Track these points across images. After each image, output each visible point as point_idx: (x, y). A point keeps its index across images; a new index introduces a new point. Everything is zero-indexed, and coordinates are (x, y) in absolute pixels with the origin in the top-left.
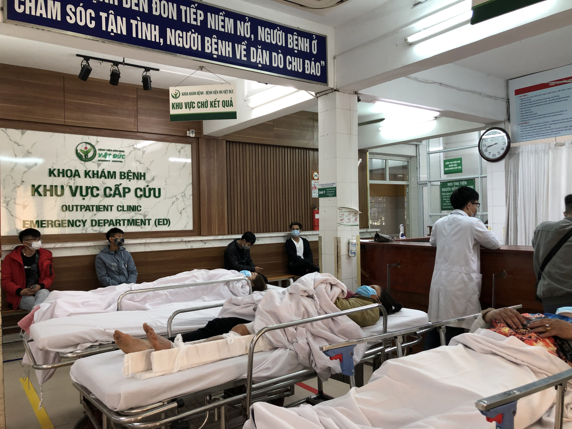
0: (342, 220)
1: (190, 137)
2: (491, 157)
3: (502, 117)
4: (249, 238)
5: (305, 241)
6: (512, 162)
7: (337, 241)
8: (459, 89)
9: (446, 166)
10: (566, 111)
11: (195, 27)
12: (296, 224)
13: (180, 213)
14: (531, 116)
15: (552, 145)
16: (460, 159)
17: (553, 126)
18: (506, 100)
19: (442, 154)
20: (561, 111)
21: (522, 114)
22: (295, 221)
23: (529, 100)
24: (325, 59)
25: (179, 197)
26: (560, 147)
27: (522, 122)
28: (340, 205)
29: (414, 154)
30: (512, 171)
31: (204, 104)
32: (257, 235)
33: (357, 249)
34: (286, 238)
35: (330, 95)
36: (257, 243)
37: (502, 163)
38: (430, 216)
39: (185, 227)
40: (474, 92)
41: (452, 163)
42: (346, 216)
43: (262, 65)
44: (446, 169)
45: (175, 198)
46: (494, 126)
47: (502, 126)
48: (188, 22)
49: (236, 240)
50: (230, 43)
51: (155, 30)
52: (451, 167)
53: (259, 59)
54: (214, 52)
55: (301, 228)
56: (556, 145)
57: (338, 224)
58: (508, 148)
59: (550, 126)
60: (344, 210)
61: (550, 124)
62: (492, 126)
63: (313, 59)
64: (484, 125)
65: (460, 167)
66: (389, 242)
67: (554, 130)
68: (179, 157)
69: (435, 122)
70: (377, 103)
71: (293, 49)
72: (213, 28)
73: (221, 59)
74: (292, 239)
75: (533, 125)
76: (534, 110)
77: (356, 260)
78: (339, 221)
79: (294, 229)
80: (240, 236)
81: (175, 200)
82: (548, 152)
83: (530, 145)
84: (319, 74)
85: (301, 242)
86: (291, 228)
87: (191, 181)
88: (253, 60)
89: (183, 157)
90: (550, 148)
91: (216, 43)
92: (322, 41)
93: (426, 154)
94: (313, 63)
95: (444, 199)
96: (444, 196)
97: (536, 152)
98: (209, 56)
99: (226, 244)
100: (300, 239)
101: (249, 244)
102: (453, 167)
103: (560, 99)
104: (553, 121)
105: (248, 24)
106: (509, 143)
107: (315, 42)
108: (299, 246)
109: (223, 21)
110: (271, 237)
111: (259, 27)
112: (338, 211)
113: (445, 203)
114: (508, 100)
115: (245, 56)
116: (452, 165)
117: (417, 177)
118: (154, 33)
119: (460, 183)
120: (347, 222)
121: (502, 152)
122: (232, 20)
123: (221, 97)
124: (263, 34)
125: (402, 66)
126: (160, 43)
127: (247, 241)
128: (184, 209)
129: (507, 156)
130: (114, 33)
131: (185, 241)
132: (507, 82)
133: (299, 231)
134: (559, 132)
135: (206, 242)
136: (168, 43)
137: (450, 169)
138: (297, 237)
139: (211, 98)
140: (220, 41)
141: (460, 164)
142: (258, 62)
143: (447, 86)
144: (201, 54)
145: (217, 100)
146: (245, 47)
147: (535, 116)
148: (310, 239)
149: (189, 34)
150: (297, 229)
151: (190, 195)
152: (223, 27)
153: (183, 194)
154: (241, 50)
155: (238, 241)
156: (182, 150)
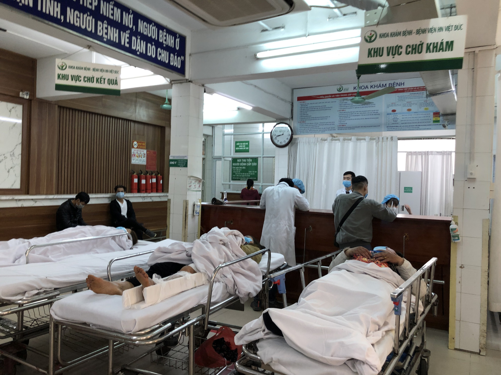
0: (190, 186)
1: (23, 98)
2: (279, 144)
3: (288, 116)
4: (83, 197)
5: (128, 202)
6: (293, 149)
7: (186, 202)
8: (265, 92)
9: (236, 146)
10: (330, 117)
11: (90, 10)
12: (121, 187)
13: (8, 172)
14: (307, 117)
15: (319, 140)
16: (248, 142)
17: (321, 127)
18: (291, 103)
19: (232, 136)
20: (326, 117)
21: (301, 115)
22: (121, 184)
23: (307, 105)
24: (184, 55)
25: (8, 155)
26: (324, 141)
27: (300, 121)
28: (189, 174)
29: (211, 134)
30: (292, 155)
31: (90, 79)
32: (91, 196)
33: (199, 210)
34: (111, 199)
35: (185, 85)
36: (90, 203)
37: (287, 149)
38: (223, 184)
39: (13, 185)
40: (274, 95)
41: (241, 144)
42: (193, 183)
43: (140, 53)
44: (236, 149)
45: (4, 156)
46: (282, 121)
47: (288, 122)
48: (85, 5)
49: (70, 200)
50: (117, 31)
51: (57, 7)
52: (241, 147)
53: (138, 48)
54: (105, 36)
55: (126, 191)
56: (321, 139)
57: (187, 190)
58: (292, 138)
59: (319, 126)
60: (192, 178)
61: (319, 125)
62: (281, 121)
63: (176, 54)
64: (275, 120)
65: (247, 148)
66: (222, 204)
67: (321, 129)
68: (10, 116)
69: (237, 113)
70: (215, 95)
71: (162, 43)
72: (105, 14)
73: (109, 42)
74: (117, 200)
75: (308, 124)
76: (309, 113)
77: (198, 219)
78: (188, 187)
79: (119, 191)
80: (74, 196)
81: (4, 159)
82: (316, 144)
83: (305, 138)
84: (179, 67)
85: (125, 203)
86: (116, 190)
87: (20, 141)
88: (134, 48)
89: (13, 117)
90: (318, 141)
91: (107, 28)
92: (183, 39)
93: (222, 135)
94: (176, 57)
95: (234, 172)
96: (235, 169)
97: (309, 143)
98: (100, 39)
99: (60, 203)
100: (124, 200)
101: (84, 203)
102: (242, 147)
103: (326, 108)
104: (321, 123)
105: (131, 16)
106: (292, 135)
107: (178, 40)
108: (124, 206)
109: (113, 10)
110: (97, 198)
111: (139, 21)
112: (188, 179)
113: (235, 174)
114: (292, 103)
115: (128, 43)
116: (242, 146)
117: (212, 153)
118: (56, 9)
119: (247, 160)
120: (193, 188)
121: (287, 141)
122: (119, 11)
123: (107, 76)
124: (142, 26)
125: (250, 74)
126: (60, 20)
127: (81, 200)
128: (11, 168)
129: (290, 145)
130: (23, 4)
131: (16, 200)
132: (293, 90)
133: (123, 193)
134: (324, 131)
135: (37, 201)
136: (68, 21)
137: (240, 148)
138: (121, 199)
139: (97, 75)
140: (109, 27)
141: (247, 146)
142: (137, 50)
143: (259, 88)
144: (94, 35)
145: (103, 77)
146: (128, 36)
147: (310, 118)
148: (132, 200)
149: (85, 16)
150: (122, 191)
151: (19, 155)
152: (113, 15)
153: (12, 153)
154: (125, 36)
155: (72, 201)
156: (13, 110)
